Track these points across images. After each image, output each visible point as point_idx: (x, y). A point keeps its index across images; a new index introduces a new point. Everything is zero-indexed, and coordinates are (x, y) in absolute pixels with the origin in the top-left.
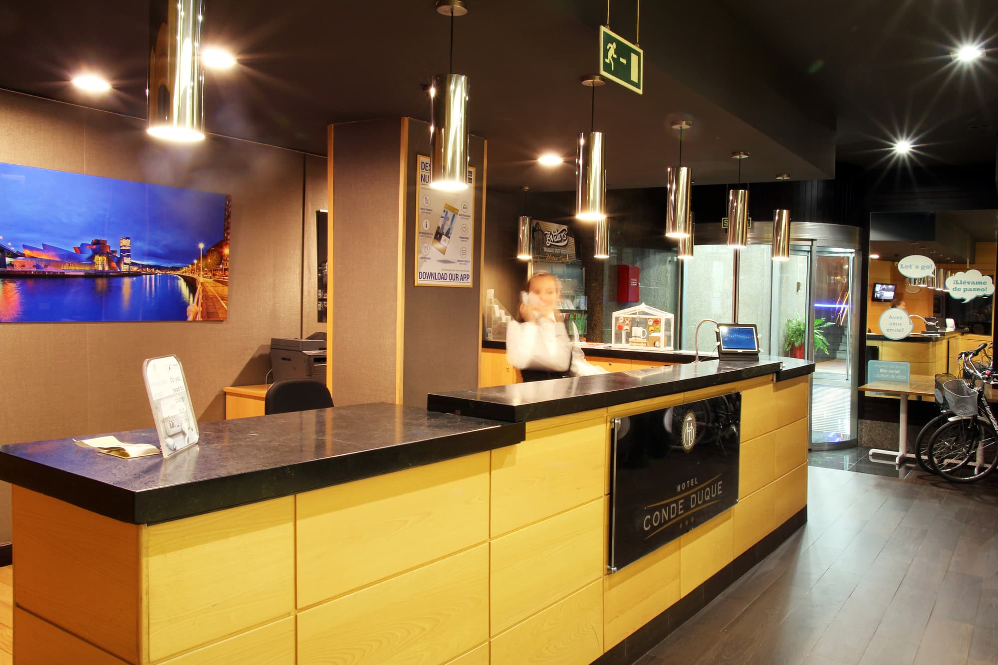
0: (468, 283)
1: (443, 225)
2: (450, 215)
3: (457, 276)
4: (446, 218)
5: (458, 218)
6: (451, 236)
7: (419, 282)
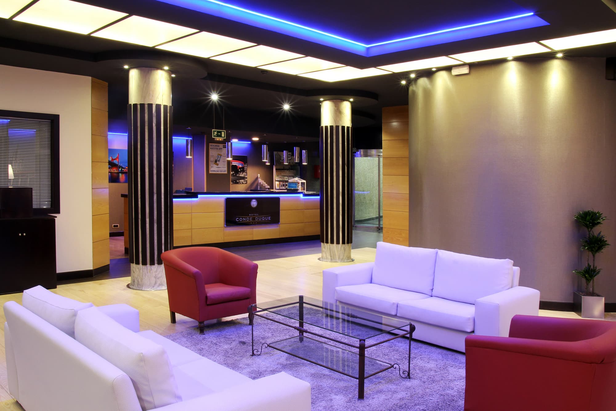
0: (226, 172)
1: (217, 159)
2: (219, 156)
3: (222, 171)
4: (218, 157)
5: (222, 157)
6: (220, 161)
7: (210, 172)
